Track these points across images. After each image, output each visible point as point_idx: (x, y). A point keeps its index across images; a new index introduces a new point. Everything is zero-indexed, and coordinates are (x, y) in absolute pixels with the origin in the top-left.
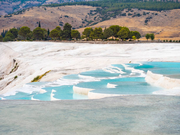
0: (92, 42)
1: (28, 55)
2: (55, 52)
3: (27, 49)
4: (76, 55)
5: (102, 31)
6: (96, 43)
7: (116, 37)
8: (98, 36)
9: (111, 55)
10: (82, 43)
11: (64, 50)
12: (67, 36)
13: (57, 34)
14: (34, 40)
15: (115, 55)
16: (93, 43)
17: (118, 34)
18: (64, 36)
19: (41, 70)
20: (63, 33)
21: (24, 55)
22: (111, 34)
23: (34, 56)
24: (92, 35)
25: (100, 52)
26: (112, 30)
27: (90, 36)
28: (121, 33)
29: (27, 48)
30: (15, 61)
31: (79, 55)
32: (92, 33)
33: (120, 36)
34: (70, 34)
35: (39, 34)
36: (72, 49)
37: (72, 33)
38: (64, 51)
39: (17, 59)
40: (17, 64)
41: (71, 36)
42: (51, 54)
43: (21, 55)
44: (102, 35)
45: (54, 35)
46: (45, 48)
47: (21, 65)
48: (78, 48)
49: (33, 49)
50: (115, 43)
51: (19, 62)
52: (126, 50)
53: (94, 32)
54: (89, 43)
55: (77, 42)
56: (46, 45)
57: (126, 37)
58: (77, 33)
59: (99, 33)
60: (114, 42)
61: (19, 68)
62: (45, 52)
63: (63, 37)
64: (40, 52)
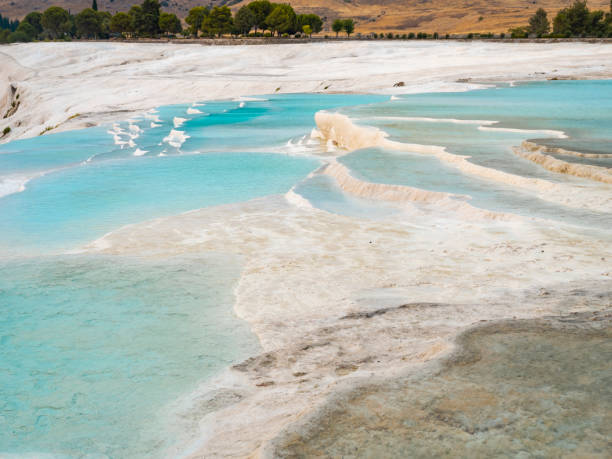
0: (207, 40)
1: (48, 75)
2: (117, 65)
3: (52, 61)
4: (163, 73)
5: (230, 15)
6: (216, 44)
7: (264, 27)
8: (222, 27)
9: (244, 72)
10: (185, 43)
11: (139, 61)
12: (151, 27)
13: (128, 23)
14: (79, 39)
15: (254, 71)
16: (210, 44)
17: (266, 21)
18: (143, 27)
19: (67, 110)
20: (140, 21)
21: (40, 74)
22: (250, 20)
23: (61, 77)
24: (206, 25)
25: (220, 65)
26: (252, 13)
27: (203, 28)
28: (273, 20)
29: (51, 56)
30: (14, 90)
31: (169, 72)
32: (207, 20)
33: (273, 27)
34: (157, 21)
35: (89, 23)
36: (158, 59)
37: (161, 20)
38: (136, 64)
39: (19, 85)
40: (17, 97)
41: (158, 28)
42: (104, 70)
43: (33, 74)
44: (231, 23)
45: (120, 26)
46: (96, 57)
47: (26, 99)
48: (173, 55)
49: (67, 60)
50: (261, 43)
51: (23, 92)
52: (284, 59)
53: (212, 17)
54: (201, 43)
55: (174, 43)
56: (96, 51)
57: (286, 28)
58: (173, 21)
59: (223, 20)
60: (259, 40)
61: (20, 106)
62: (93, 66)
63: (141, 31)
64: (81, 66)
